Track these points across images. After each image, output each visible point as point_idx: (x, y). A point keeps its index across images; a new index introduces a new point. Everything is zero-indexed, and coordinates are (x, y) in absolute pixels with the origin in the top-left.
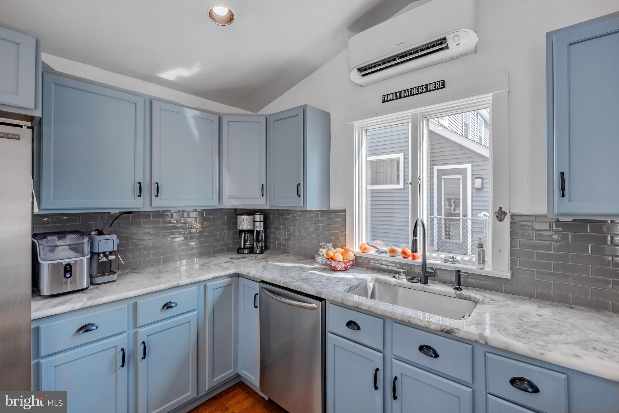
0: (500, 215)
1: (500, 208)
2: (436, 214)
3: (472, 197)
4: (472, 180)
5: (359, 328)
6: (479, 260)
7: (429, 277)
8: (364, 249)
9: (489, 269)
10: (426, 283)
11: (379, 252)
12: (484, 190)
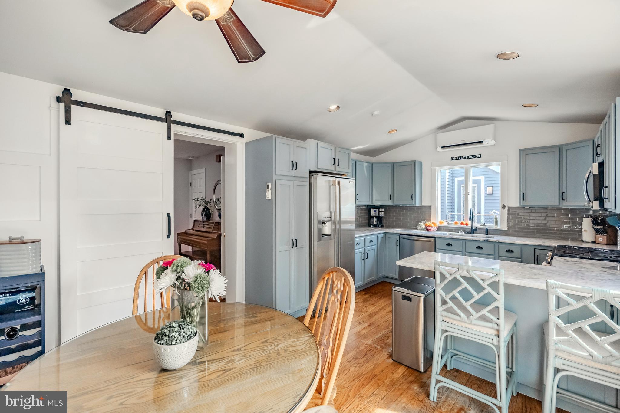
0: (504, 207)
1: (504, 204)
2: (456, 212)
3: (485, 200)
4: (485, 187)
5: (452, 245)
6: (495, 224)
7: (474, 232)
8: (441, 223)
9: (499, 227)
10: (473, 234)
11: (449, 224)
12: (494, 195)
